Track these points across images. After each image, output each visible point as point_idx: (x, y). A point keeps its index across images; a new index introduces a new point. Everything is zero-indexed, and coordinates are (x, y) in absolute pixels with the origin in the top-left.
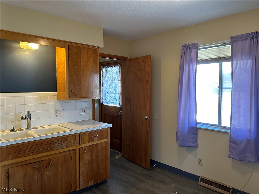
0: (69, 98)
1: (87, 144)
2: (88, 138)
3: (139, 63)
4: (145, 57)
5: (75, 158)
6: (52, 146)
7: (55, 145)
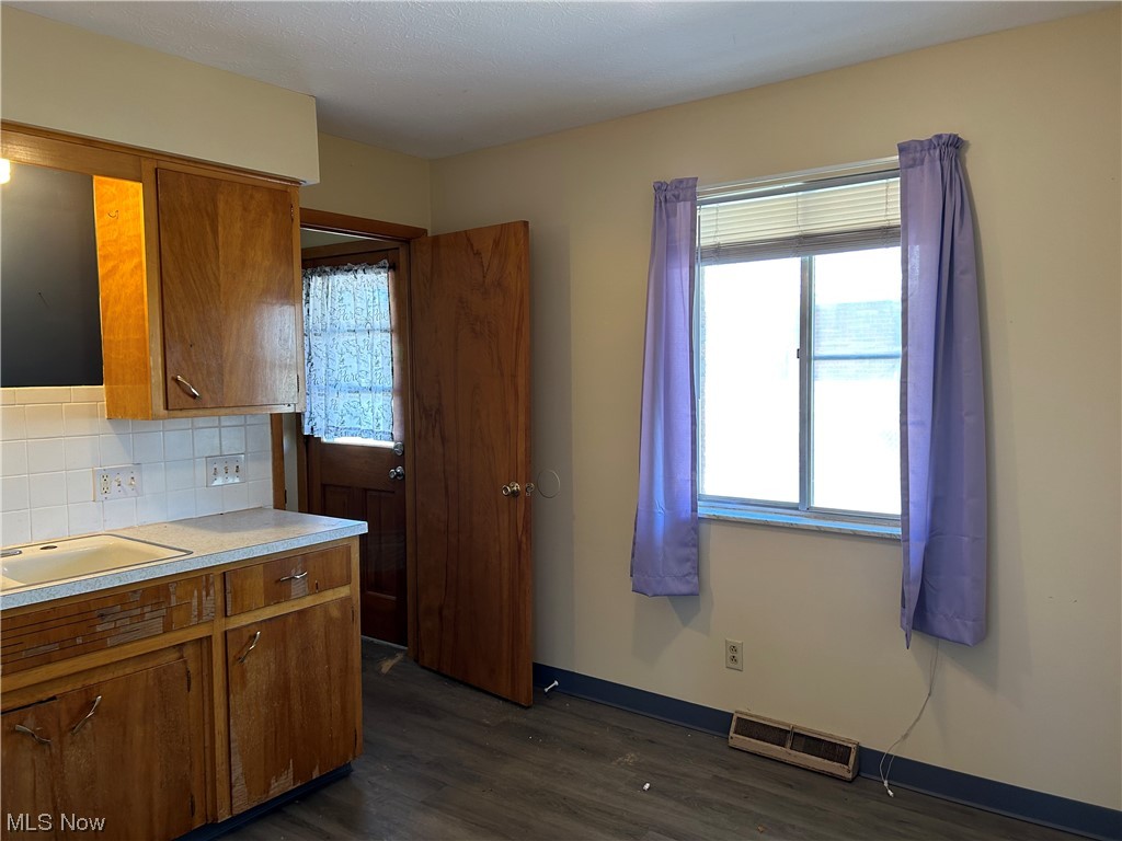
0: (167, 409)
1: (258, 613)
2: (262, 584)
3: (478, 254)
4: (504, 228)
5: (206, 678)
6: (99, 629)
7: (112, 626)
